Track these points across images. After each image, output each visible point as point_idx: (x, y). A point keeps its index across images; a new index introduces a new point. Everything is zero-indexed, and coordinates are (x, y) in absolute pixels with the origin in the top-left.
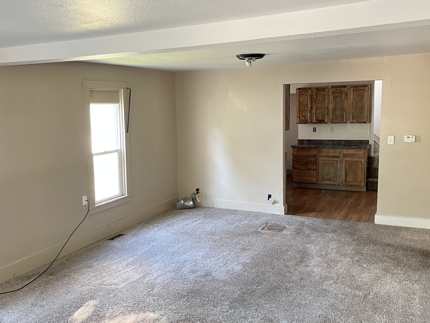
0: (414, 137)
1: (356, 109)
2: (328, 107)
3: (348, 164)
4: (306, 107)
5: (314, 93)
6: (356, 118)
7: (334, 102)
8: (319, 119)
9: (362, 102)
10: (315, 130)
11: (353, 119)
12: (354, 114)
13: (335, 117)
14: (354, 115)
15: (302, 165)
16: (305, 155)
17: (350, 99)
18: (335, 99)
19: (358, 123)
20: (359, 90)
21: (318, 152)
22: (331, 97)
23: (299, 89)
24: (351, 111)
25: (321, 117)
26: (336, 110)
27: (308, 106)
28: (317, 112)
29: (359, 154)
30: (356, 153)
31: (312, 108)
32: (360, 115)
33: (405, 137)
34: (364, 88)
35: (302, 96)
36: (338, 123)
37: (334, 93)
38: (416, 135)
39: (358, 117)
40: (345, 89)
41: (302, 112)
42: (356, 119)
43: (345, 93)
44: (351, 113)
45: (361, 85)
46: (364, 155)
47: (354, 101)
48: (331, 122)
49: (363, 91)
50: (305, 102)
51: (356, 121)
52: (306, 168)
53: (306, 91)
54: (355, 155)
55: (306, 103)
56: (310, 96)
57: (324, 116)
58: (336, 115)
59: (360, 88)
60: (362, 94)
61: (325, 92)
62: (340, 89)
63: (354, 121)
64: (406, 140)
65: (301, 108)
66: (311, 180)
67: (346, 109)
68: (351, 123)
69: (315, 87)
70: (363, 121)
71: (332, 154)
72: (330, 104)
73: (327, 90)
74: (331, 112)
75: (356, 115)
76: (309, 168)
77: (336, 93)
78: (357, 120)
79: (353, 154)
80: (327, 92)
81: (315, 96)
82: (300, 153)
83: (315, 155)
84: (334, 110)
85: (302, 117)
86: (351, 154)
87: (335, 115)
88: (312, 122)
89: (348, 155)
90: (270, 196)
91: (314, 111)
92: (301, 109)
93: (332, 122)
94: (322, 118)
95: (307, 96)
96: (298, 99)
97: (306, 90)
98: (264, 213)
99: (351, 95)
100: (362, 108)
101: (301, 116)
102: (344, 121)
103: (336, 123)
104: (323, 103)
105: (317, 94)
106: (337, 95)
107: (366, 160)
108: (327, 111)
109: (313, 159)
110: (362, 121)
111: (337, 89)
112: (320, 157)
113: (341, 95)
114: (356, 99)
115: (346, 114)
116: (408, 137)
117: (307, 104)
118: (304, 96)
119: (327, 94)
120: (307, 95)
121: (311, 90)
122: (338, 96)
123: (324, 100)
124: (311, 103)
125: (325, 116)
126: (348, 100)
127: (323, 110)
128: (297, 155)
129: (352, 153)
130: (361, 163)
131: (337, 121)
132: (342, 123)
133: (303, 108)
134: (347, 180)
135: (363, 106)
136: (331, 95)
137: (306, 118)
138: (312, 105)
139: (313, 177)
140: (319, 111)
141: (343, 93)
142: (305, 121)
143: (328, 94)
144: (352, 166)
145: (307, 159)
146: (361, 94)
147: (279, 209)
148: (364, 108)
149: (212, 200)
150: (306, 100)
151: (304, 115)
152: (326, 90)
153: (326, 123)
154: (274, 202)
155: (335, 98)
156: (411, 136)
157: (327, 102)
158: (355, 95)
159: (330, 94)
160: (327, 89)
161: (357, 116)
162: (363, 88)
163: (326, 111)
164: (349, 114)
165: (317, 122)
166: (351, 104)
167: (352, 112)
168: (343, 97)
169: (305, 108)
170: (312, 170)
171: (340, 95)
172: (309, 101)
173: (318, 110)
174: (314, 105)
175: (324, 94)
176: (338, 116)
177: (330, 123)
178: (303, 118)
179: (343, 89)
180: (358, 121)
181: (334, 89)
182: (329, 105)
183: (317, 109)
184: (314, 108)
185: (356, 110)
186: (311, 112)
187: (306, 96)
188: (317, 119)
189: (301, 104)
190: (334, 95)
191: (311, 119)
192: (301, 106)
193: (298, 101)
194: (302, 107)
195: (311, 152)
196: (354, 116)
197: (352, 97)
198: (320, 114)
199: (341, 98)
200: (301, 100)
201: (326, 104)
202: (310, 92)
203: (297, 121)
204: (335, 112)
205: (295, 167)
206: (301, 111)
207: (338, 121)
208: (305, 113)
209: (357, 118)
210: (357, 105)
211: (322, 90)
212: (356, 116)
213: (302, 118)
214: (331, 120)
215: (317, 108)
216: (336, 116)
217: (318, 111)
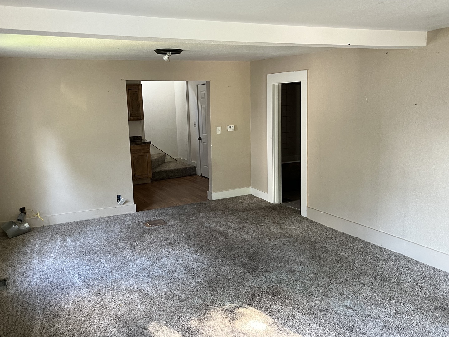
0: (234, 126)
1: (132, 107)
3: (135, 159)
6: (133, 116)
9: (137, 101)
19: (136, 120)
29: (145, 149)
30: (141, 148)
32: (136, 112)
33: (228, 127)
38: (235, 125)
46: (148, 149)
47: (130, 100)
51: (134, 118)
54: (141, 150)
64: (229, 129)
75: (133, 113)
89: (135, 151)
90: (119, 198)
98: (122, 215)
110: (138, 118)
114: (132, 98)
116: (230, 127)
129: (138, 148)
130: (146, 157)
134: (135, 174)
144: (139, 161)
146: (136, 93)
147: (131, 208)
148: (139, 106)
149: (46, 217)
154: (126, 202)
156: (232, 126)
185: (132, 109)
210: (133, 103)
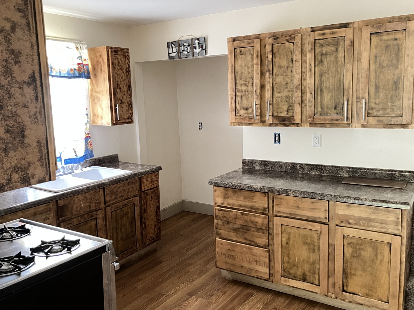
1: (377, 87)
2: (303, 82)
3: (349, 245)
4: (250, 85)
5: (268, 48)
6: (376, 113)
7: (316, 68)
8: (280, 115)
9: (396, 67)
10: (278, 138)
11: (369, 115)
12: (373, 100)
13: (320, 109)
14: (373, 105)
15: (235, 230)
16: (241, 206)
17: (359, 60)
18: (319, 62)
19: (384, 127)
20: (389, 32)
21: (270, 201)
22: (310, 57)
23: (234, 40)
24: (364, 93)
25: (286, 109)
26: (321, 90)
27: (253, 81)
28: (274, 96)
29: (384, 223)
30: (373, 216)
31: (262, 87)
32: (389, 104)
34: (403, 24)
35: (239, 57)
36: (328, 125)
37: (317, 45)
39: (384, 109)
40: (348, 33)
41: (241, 96)
42: (377, 116)
43: (348, 42)
44: (363, 98)
45: (393, 18)
46: (397, 224)
47: (372, 67)
48: (310, 124)
49: (399, 35)
50: (246, 73)
51: (378, 121)
52: (246, 239)
53: (249, 43)
54: (372, 223)
55: (250, 75)
56: (257, 56)
57: (290, 108)
58: (321, 104)
59: (391, 26)
60: (398, 45)
61: (293, 43)
62: (333, 33)
63: (371, 120)
65: (238, 87)
66: (256, 271)
67: (349, 88)
68: (363, 126)
69: (270, 34)
70: (399, 123)
71: (308, 214)
72: (306, 74)
73: (298, 40)
74: (308, 97)
75: (378, 104)
76: (250, 241)
77: (322, 45)
78: (381, 118)
79: (365, 219)
80: (300, 45)
81: (270, 56)
82: (230, 201)
83: (264, 209)
84: (318, 91)
85: (241, 109)
86: (360, 219)
87: (319, 105)
88: (265, 121)
89: (351, 221)
91: (268, 94)
92: (241, 91)
93: (313, 124)
94: (288, 111)
95: (252, 58)
96: (232, 66)
97: (250, 41)
99: (363, 49)
100: (396, 83)
101: (238, 107)
102: (343, 120)
103: (323, 125)
104: (290, 73)
105: (275, 50)
106: (324, 50)
107: (404, 242)
108: (300, 94)
109: (260, 220)
110: (394, 121)
111: (324, 34)
112: (276, 216)
113: (337, 50)
114: (378, 60)
115: (350, 102)
117: (252, 78)
118: (244, 56)
119: (300, 50)
120: (250, 54)
121: (261, 40)
122: (326, 54)
123: (291, 65)
124: (262, 74)
125: (293, 106)
126: (356, 62)
127: (289, 91)
128: (223, 204)
129: (363, 215)
130: (388, 248)
131: (325, 120)
132: (338, 126)
133: (244, 88)
134: (347, 286)
135: (399, 78)
136: (310, 52)
137: (250, 111)
138: (264, 78)
139: (260, 265)
140: (279, 95)
141: (341, 43)
142: (247, 118)
143: (302, 50)
144: (362, 253)
145: (245, 216)
146: (395, 42)
148: (401, 83)
150: (248, 68)
151: (245, 104)
152: (296, 38)
153: (297, 125)
155: (320, 58)
157: (299, 71)
158: (376, 47)
159: (308, 47)
160: (300, 35)
161: (381, 106)
162: (401, 26)
163: (296, 94)
164: (357, 102)
165: (276, 121)
166: (364, 74)
167: (366, 95)
168: (341, 54)
169: (247, 86)
170: (259, 247)
171: (333, 49)
172: (256, 69)
173: (278, 91)
174: (268, 79)
175: (292, 48)
176: (327, 108)
177: (308, 124)
178: (244, 112)
179: (341, 32)
180: (382, 121)
181: (316, 33)
182: (305, 80)
183: (275, 90)
184: (268, 87)
185: (376, 92)
186: (261, 97)
187: (250, 56)
188: (275, 114)
189: (238, 78)
190: (317, 51)
191: (262, 115)
192: (238, 81)
193: (232, 69)
194: (241, 85)
195: (255, 202)
196: (372, 109)
197: (365, 55)
198: (282, 101)
199: (337, 57)
200: (238, 68)
201: (297, 77)
202: (257, 45)
203: (232, 119)
204: (319, 97)
205: (220, 234)
206: (238, 94)
207: (328, 122)
208: (247, 100)
209: (380, 113)
210: (381, 76)
211: (288, 38)
212: (377, 106)
213: (242, 112)
214: (310, 118)
215: (275, 87)
216: (322, 108)
217: (276, 95)
